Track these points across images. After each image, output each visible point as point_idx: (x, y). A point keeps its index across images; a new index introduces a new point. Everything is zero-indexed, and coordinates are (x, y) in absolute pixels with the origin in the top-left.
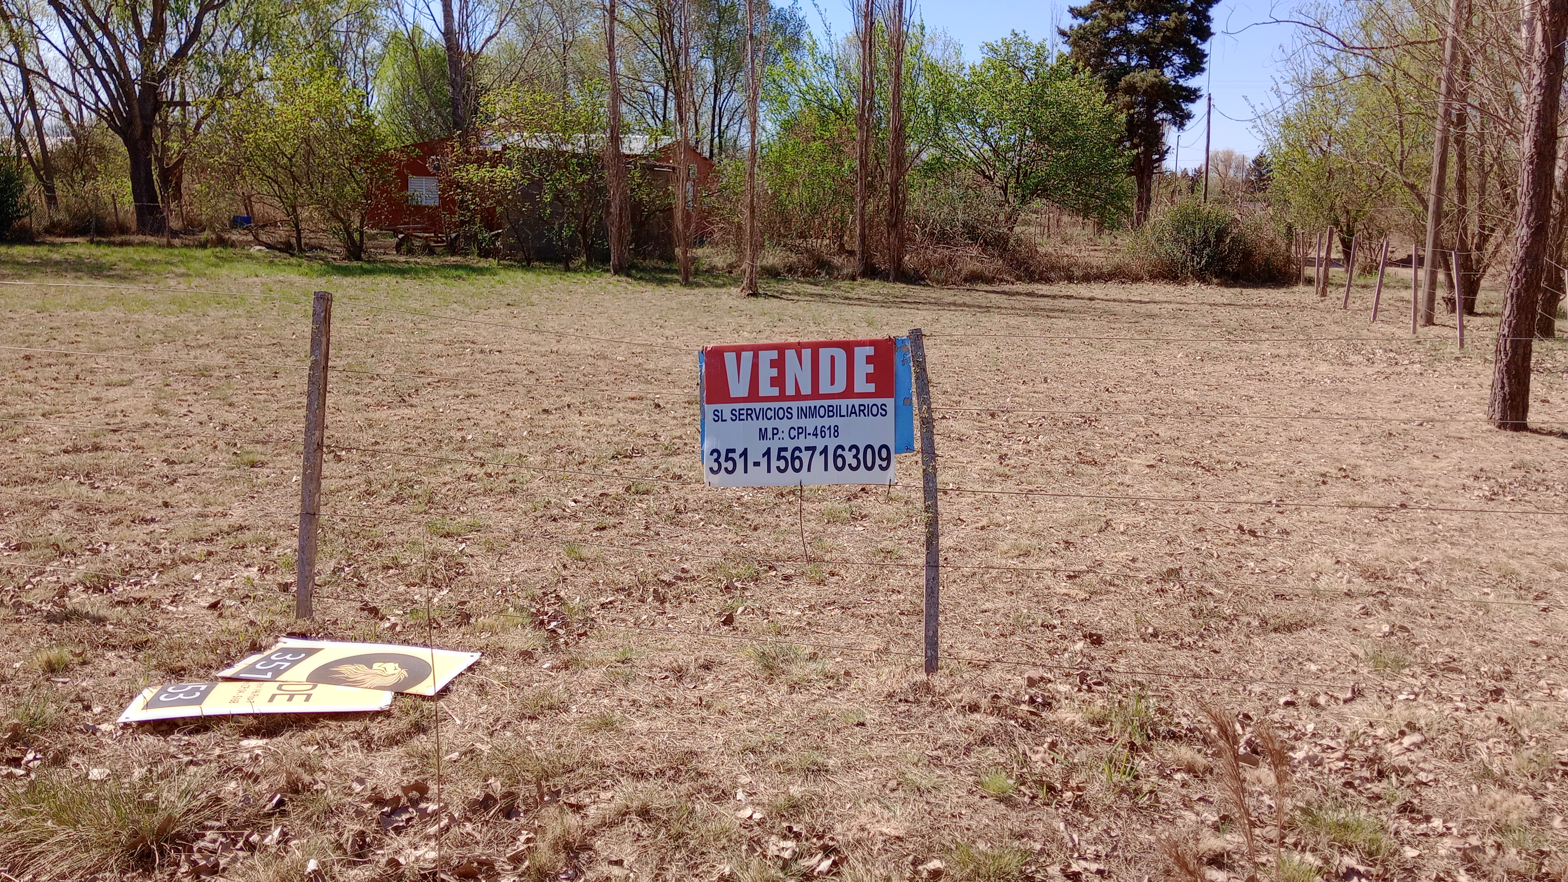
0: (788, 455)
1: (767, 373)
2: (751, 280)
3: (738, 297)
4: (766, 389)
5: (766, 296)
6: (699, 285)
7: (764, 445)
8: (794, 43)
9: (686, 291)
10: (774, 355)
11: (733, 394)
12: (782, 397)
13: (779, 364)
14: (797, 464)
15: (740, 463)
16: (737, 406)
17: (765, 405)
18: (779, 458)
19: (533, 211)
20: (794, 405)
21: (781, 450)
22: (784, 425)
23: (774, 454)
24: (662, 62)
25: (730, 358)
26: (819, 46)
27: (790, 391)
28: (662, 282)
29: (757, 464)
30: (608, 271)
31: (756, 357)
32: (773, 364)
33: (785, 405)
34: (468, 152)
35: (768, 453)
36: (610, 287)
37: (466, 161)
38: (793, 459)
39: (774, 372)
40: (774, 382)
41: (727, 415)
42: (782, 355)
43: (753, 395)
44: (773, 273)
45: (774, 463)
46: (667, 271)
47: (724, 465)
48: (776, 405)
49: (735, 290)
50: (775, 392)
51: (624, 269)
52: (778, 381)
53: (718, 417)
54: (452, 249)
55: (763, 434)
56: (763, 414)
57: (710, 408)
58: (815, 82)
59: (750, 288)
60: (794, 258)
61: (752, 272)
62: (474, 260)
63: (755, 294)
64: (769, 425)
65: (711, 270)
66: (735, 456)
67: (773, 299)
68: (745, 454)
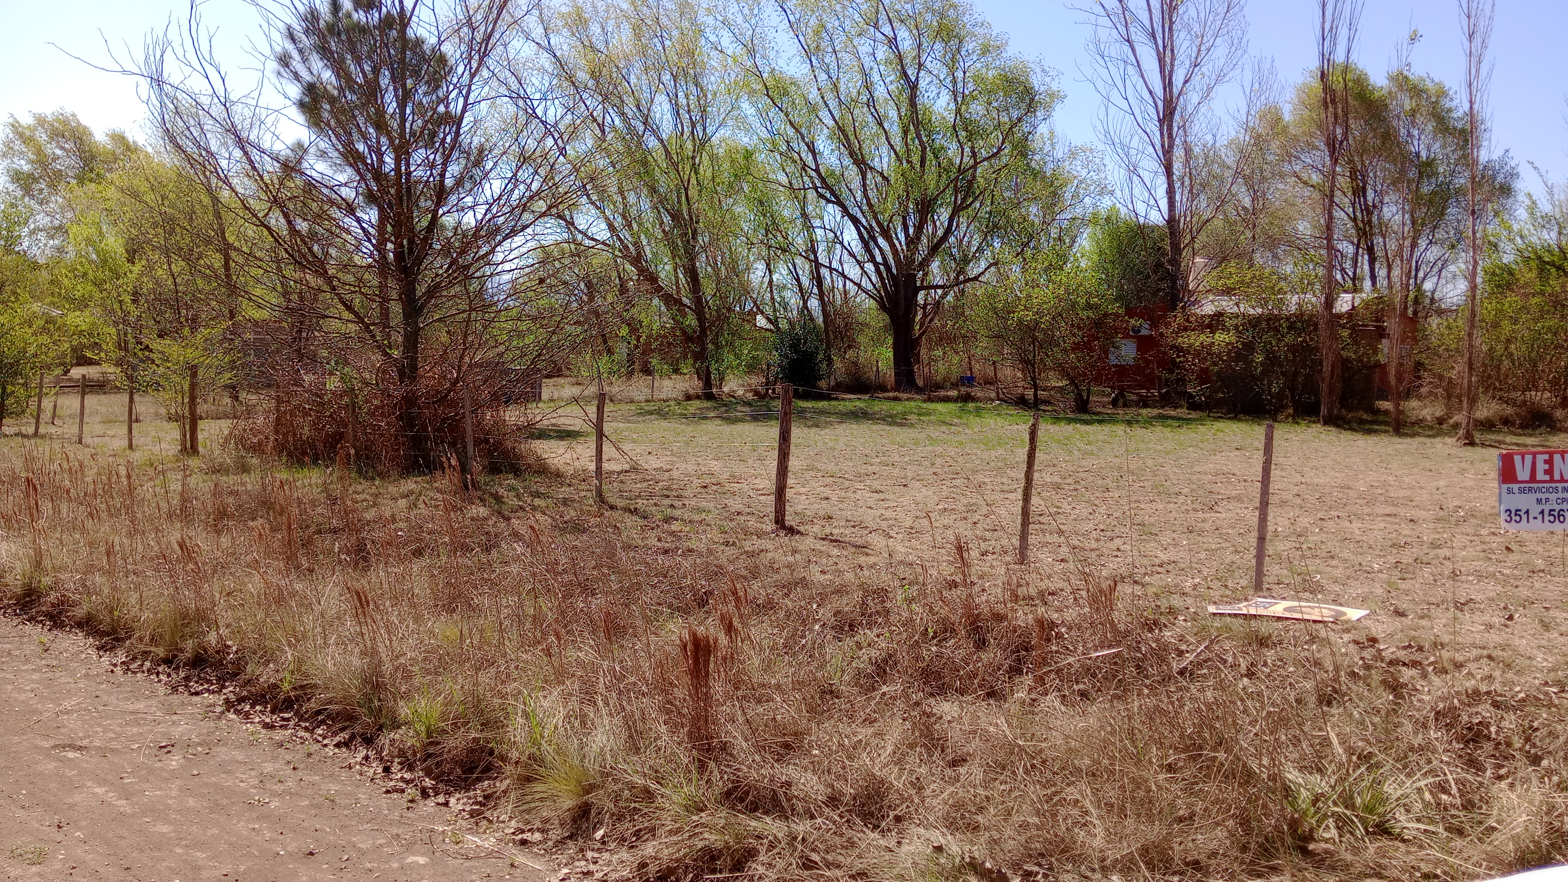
0: (1556, 513)
1: (1541, 467)
2: (1468, 431)
3: (1453, 446)
4: (1540, 476)
5: (1483, 445)
6: (1413, 435)
7: (1540, 508)
8: (1506, 190)
9: (1397, 440)
10: (1547, 457)
11: (1519, 479)
12: (1552, 480)
13: (1550, 462)
14: (1562, 518)
15: (1524, 517)
16: (1522, 485)
17: (1541, 485)
18: (1550, 515)
19: (1245, 369)
20: (1560, 485)
21: (1551, 510)
22: (1552, 497)
23: (1546, 513)
24: (1354, 220)
25: (1517, 459)
26: (1540, 205)
27: (1557, 477)
28: (1369, 432)
29: (1535, 518)
30: (1319, 421)
31: (1534, 458)
32: (1546, 462)
33: (1554, 485)
34: (1188, 320)
35: (1542, 512)
36: (1322, 436)
37: (1186, 329)
38: (1559, 516)
39: (1547, 467)
40: (1546, 472)
41: (1516, 490)
42: (1551, 457)
43: (1533, 478)
44: (1488, 425)
45: (1547, 518)
46: (1372, 422)
47: (1514, 518)
48: (1548, 485)
49: (1449, 440)
50: (1547, 477)
51: (1335, 421)
52: (1550, 472)
53: (1510, 491)
54: (1165, 401)
55: (1539, 501)
56: (1540, 490)
57: (1504, 487)
58: (1534, 239)
59: (1466, 438)
60: (1509, 410)
61: (1468, 423)
62: (1182, 412)
63: (1472, 444)
64: (1543, 496)
65: (1419, 422)
66: (1521, 513)
67: (1491, 449)
68: (1527, 512)
